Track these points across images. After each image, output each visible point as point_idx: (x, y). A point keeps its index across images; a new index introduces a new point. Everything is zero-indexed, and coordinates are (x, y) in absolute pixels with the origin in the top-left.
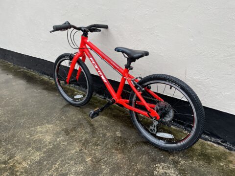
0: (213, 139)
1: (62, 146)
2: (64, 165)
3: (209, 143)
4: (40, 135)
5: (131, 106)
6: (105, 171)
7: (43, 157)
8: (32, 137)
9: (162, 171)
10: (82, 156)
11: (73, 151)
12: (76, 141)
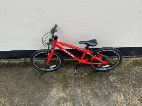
0: (114, 57)
1: (73, 94)
2: (84, 100)
3: (114, 59)
4: (57, 96)
5: (90, 62)
6: (98, 92)
7: (72, 103)
8: (55, 99)
9: (112, 79)
10: (85, 92)
11: (80, 93)
12: (75, 88)
